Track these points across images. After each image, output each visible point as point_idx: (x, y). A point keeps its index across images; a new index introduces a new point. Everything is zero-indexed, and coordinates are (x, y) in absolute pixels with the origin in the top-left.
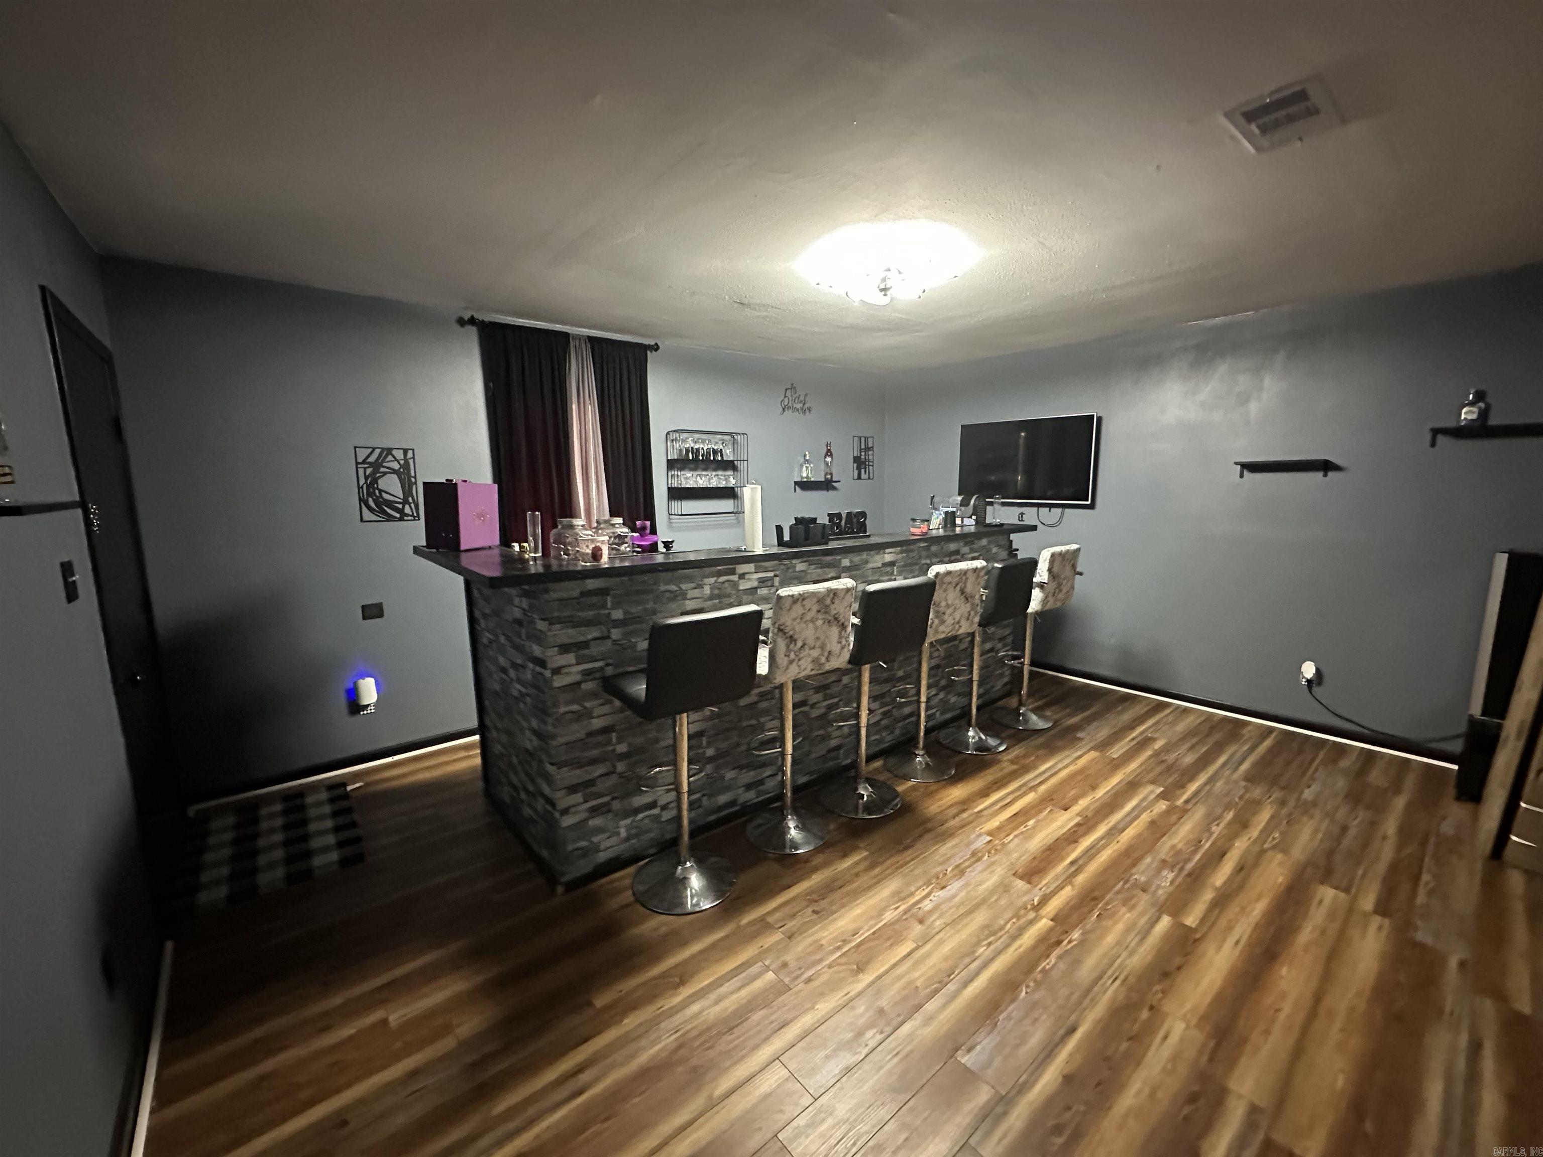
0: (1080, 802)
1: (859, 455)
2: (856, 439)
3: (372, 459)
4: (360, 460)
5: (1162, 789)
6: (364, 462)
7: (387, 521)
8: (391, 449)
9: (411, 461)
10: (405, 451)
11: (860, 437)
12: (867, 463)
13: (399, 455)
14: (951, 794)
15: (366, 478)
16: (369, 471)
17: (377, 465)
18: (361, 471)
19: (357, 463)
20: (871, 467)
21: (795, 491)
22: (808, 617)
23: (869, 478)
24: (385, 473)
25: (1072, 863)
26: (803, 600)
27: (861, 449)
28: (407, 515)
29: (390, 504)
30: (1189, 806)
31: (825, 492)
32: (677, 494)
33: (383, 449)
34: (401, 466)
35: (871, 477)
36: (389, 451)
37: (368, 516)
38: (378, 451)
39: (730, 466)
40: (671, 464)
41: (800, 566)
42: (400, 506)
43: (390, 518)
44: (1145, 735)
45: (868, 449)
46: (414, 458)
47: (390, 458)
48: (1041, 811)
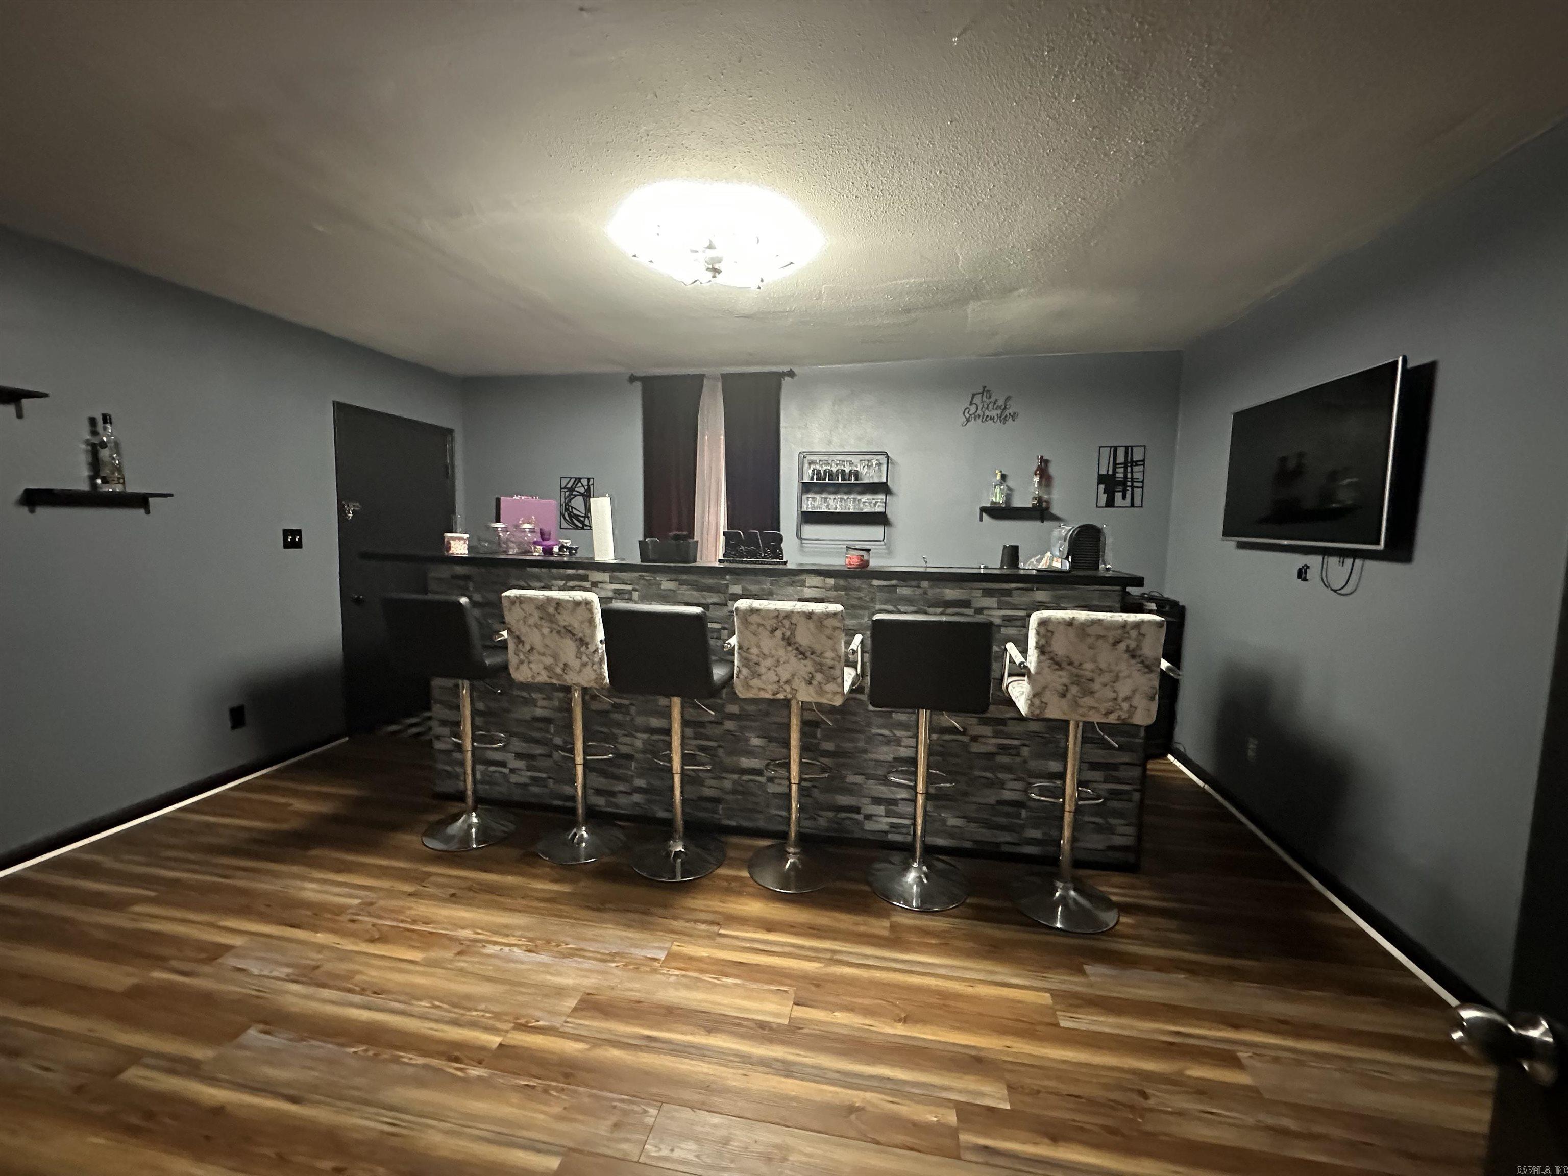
0: (837, 1014)
1: (1110, 472)
2: (1105, 452)
3: (569, 486)
4: (563, 487)
5: (1008, 1107)
6: (565, 488)
7: (574, 529)
8: (581, 479)
9: (592, 487)
10: (589, 479)
11: (1116, 448)
12: (1129, 484)
13: (584, 482)
14: (746, 905)
15: (565, 499)
16: (567, 494)
17: (571, 490)
18: (563, 493)
19: (561, 489)
20: (1138, 492)
21: (981, 520)
22: (531, 621)
23: (1132, 505)
24: (576, 496)
25: (649, 1038)
26: (520, 603)
27: (1115, 464)
28: (587, 526)
29: (577, 517)
30: (968, 1156)
31: (1037, 524)
32: (810, 518)
33: (576, 478)
34: (586, 490)
35: (1137, 502)
36: (579, 480)
37: (565, 525)
38: (573, 481)
39: (882, 488)
40: (806, 488)
41: (666, 585)
42: (582, 519)
43: (577, 527)
44: (1235, 1048)
45: (1130, 463)
46: (593, 484)
47: (580, 485)
48: (771, 982)
